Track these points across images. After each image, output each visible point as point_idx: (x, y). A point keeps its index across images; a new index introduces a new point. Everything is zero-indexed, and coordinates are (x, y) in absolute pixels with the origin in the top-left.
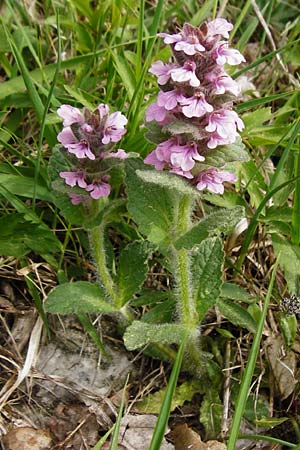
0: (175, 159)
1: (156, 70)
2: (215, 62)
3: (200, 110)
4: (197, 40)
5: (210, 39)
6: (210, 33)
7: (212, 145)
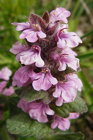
0: (33, 114)
1: (15, 50)
2: (56, 45)
3: (46, 84)
4: (40, 28)
5: (52, 25)
6: (52, 20)
7: (59, 104)
